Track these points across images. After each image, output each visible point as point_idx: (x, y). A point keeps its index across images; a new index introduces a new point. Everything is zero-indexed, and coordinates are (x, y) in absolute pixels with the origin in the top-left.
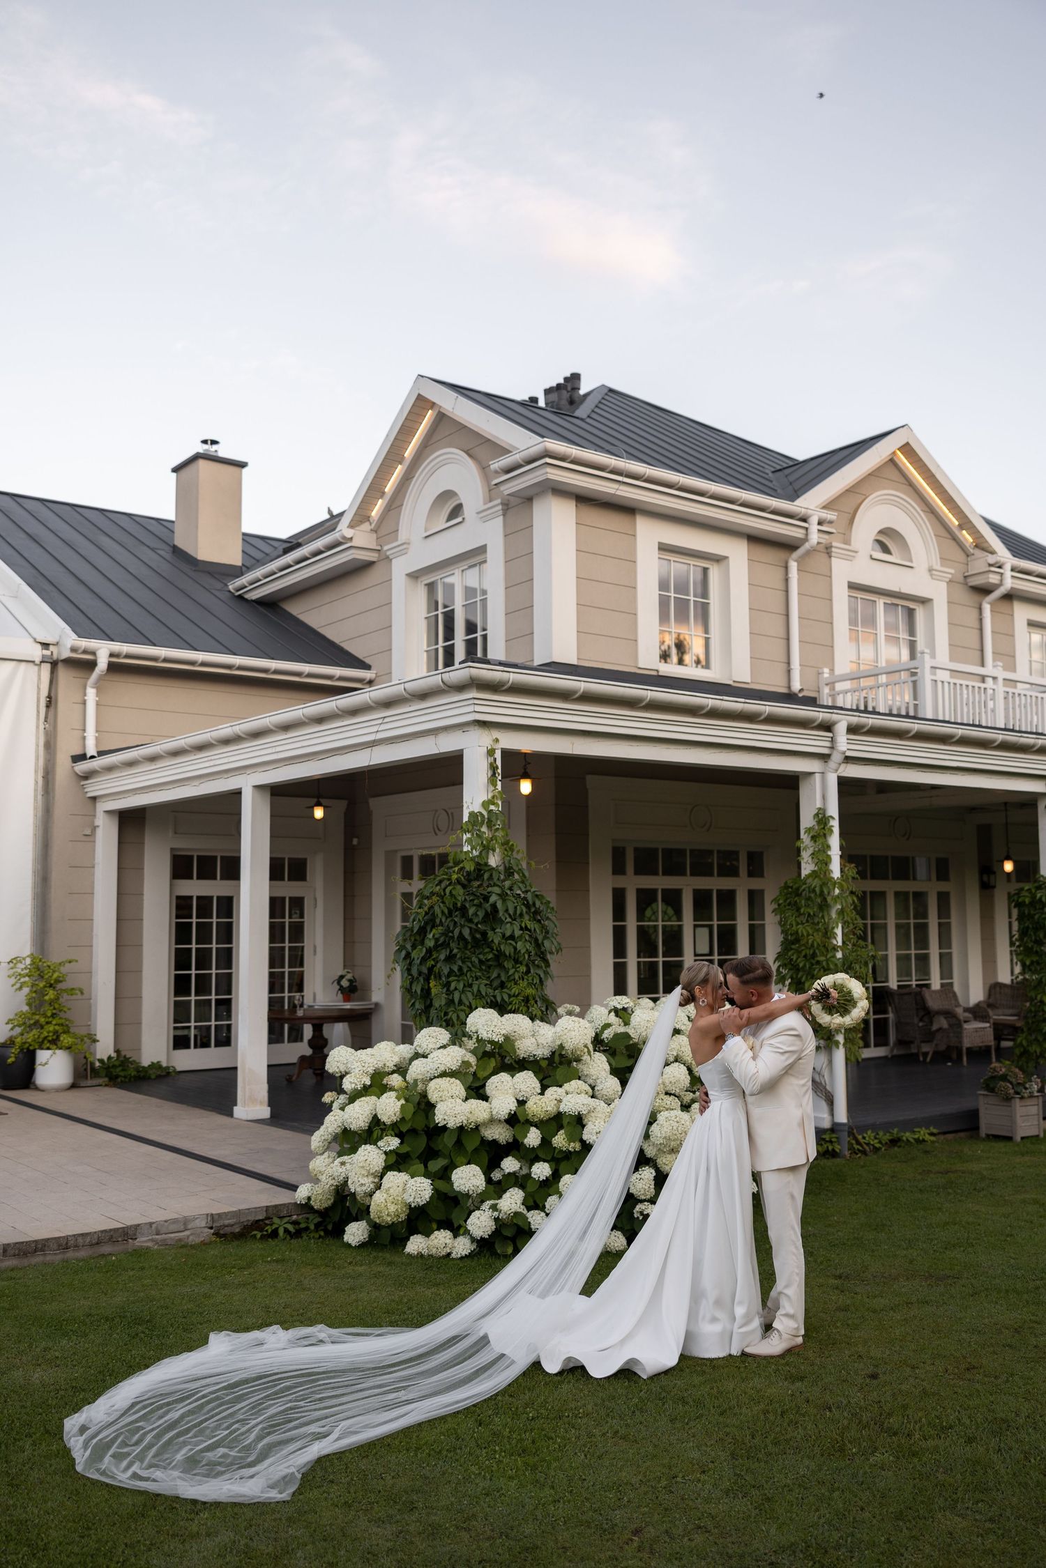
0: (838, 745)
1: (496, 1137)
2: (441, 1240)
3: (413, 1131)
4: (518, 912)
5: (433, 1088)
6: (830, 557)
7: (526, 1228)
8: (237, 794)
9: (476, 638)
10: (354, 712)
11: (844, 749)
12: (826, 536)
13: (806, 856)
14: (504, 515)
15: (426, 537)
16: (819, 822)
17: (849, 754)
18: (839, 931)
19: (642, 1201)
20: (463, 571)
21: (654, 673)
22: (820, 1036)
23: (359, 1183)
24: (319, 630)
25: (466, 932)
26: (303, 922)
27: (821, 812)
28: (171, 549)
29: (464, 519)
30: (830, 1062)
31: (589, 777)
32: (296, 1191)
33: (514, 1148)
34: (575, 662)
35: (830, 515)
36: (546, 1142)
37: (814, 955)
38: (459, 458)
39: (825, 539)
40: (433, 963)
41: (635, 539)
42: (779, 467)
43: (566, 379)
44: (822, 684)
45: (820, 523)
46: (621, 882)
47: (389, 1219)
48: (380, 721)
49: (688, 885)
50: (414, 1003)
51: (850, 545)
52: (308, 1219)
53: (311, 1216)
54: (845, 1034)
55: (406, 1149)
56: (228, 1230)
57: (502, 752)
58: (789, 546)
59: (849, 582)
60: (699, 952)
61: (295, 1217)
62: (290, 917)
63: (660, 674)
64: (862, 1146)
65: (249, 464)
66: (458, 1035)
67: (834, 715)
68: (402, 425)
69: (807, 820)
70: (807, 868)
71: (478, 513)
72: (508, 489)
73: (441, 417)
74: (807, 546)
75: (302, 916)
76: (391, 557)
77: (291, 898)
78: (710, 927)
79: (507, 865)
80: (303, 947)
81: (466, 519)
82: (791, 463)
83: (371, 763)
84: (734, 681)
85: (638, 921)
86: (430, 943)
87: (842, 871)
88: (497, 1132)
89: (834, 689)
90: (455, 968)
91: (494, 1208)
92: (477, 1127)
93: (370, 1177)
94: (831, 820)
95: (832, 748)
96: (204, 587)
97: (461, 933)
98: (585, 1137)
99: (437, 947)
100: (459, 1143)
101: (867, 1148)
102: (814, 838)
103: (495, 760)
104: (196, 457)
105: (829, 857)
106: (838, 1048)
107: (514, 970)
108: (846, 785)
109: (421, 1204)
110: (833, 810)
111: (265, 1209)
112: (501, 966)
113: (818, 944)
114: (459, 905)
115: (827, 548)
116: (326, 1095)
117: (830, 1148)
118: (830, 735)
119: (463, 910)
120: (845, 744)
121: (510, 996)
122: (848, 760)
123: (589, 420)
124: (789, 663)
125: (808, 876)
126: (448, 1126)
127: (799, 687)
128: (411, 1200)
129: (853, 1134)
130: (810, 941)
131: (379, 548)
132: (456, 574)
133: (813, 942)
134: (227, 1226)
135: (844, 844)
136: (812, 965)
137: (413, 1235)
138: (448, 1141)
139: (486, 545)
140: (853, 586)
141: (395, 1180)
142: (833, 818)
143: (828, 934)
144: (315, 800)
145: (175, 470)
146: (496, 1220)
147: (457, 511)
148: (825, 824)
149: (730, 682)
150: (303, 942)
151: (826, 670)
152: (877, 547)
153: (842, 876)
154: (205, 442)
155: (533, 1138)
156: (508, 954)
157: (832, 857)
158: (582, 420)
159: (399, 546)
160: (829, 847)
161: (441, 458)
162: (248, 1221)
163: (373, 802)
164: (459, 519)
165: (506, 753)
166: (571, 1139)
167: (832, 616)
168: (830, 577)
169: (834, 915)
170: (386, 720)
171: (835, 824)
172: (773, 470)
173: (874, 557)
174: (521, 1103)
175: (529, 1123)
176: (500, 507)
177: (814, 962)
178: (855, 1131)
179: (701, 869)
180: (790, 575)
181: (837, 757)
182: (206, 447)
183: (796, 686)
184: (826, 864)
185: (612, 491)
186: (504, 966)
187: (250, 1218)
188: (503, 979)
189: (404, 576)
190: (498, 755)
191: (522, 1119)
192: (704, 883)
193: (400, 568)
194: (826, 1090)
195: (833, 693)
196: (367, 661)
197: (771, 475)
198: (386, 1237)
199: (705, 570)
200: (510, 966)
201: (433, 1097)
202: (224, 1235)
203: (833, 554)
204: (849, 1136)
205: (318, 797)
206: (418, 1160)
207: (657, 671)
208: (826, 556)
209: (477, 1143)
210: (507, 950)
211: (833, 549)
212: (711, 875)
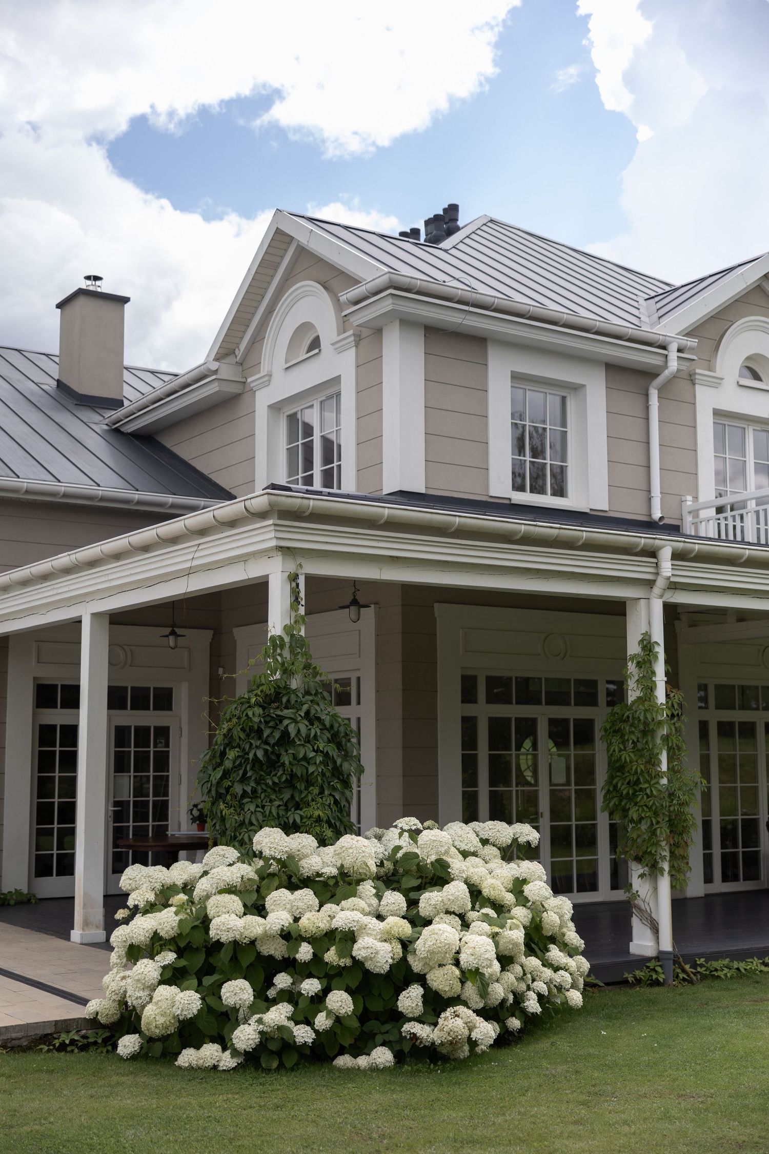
0: (662, 570)
1: (272, 952)
2: (210, 1053)
3: (189, 946)
4: (312, 735)
5: (212, 904)
6: (694, 384)
7: (291, 1042)
8: (78, 622)
9: (333, 467)
10: (174, 540)
11: (669, 574)
12: (687, 364)
13: (631, 684)
14: (357, 347)
15: (287, 369)
16: (644, 648)
17: (673, 579)
18: (664, 757)
19: (410, 1020)
20: (321, 402)
21: (507, 502)
22: (645, 864)
23: (135, 996)
24: (190, 462)
25: (260, 754)
26: (168, 752)
27: (647, 638)
28: (55, 383)
29: (320, 350)
30: (656, 889)
31: (436, 605)
32: (85, 1005)
33: (289, 964)
34: (423, 491)
35: (692, 342)
36: (317, 957)
37: (637, 782)
38: (318, 292)
39: (685, 366)
40: (230, 783)
41: (487, 368)
42: (653, 294)
43: (445, 210)
44: (685, 513)
45: (679, 350)
46: (471, 710)
47: (158, 1031)
48: (195, 548)
49: (543, 714)
50: (215, 824)
51: (715, 372)
52: (97, 1034)
53: (100, 1032)
54: (670, 861)
55: (183, 963)
56: (16, 1043)
57: (306, 577)
58: (647, 375)
59: (714, 409)
60: (555, 781)
61: (84, 1031)
62: (155, 746)
63: (512, 502)
64: (688, 976)
65: (131, 299)
66: (249, 854)
67: (657, 541)
68: (262, 259)
69: (633, 648)
70: (633, 694)
71: (332, 344)
72: (358, 319)
73: (302, 251)
74: (667, 373)
75: (167, 745)
76: (254, 389)
77: (155, 728)
78: (568, 757)
79: (306, 688)
80: (168, 776)
81: (322, 351)
82: (667, 288)
83: (189, 590)
84: (591, 509)
85: (489, 750)
86: (228, 764)
87: (667, 696)
88: (273, 948)
89: (698, 516)
90: (249, 789)
91: (260, 1021)
92: (253, 942)
93: (146, 990)
94: (656, 646)
95: (657, 574)
96: (82, 421)
97: (255, 755)
98: (354, 954)
99: (236, 768)
100: (234, 958)
101: (694, 978)
102: (639, 665)
103: (298, 585)
104: (80, 292)
105: (654, 682)
106: (662, 875)
107: (306, 792)
108: (671, 612)
109: (189, 1016)
110: (658, 635)
111: (54, 1023)
112: (293, 787)
113: (642, 770)
114: (256, 727)
115: (690, 375)
116: (118, 912)
117: (654, 977)
118: (654, 560)
119: (259, 732)
120: (670, 570)
121: (302, 817)
122: (674, 586)
123: (453, 252)
124: (649, 491)
125: (634, 702)
126: (222, 940)
127: (659, 515)
128: (179, 1012)
129: (680, 963)
130: (634, 768)
131: (244, 380)
132: (315, 406)
133: (636, 769)
134: (14, 1039)
135: (670, 670)
136: (636, 791)
137: (185, 1048)
138: (224, 956)
139: (340, 375)
140: (717, 413)
141: (165, 991)
142: (658, 644)
143: (653, 761)
144: (169, 629)
145: (59, 306)
146: (261, 1033)
147: (316, 343)
148: (650, 651)
149: (588, 511)
150: (168, 771)
151: (689, 498)
152: (747, 373)
153: (667, 702)
154: (88, 278)
155: (305, 952)
156: (300, 776)
157: (657, 682)
158: (446, 251)
159: (261, 378)
160: (654, 673)
161: (302, 290)
162: (36, 1034)
163: (237, 631)
164: (316, 351)
165: (309, 579)
166: (341, 955)
167: (696, 443)
168: (694, 404)
169: (659, 741)
170: (201, 547)
171: (660, 651)
172: (647, 297)
173: (741, 383)
174: (296, 920)
175: (303, 939)
176: (352, 338)
177: (637, 788)
178: (681, 959)
179: (557, 697)
180: (650, 403)
181: (660, 583)
182: (89, 282)
183: (657, 514)
184: (651, 691)
185: (459, 321)
186: (296, 787)
187: (38, 1032)
188: (297, 799)
189: (267, 407)
190: (302, 581)
191: (294, 935)
192: (559, 712)
193: (263, 400)
194: (651, 917)
195: (696, 520)
196: (233, 492)
197: (642, 302)
198: (158, 1048)
199: (564, 399)
200: (303, 787)
201: (211, 912)
202: (12, 1048)
203: (697, 381)
204: (674, 965)
205: (173, 626)
206: (194, 976)
207: (510, 499)
208: (690, 382)
209: (252, 958)
210: (298, 771)
211: (697, 377)
212: (569, 704)
